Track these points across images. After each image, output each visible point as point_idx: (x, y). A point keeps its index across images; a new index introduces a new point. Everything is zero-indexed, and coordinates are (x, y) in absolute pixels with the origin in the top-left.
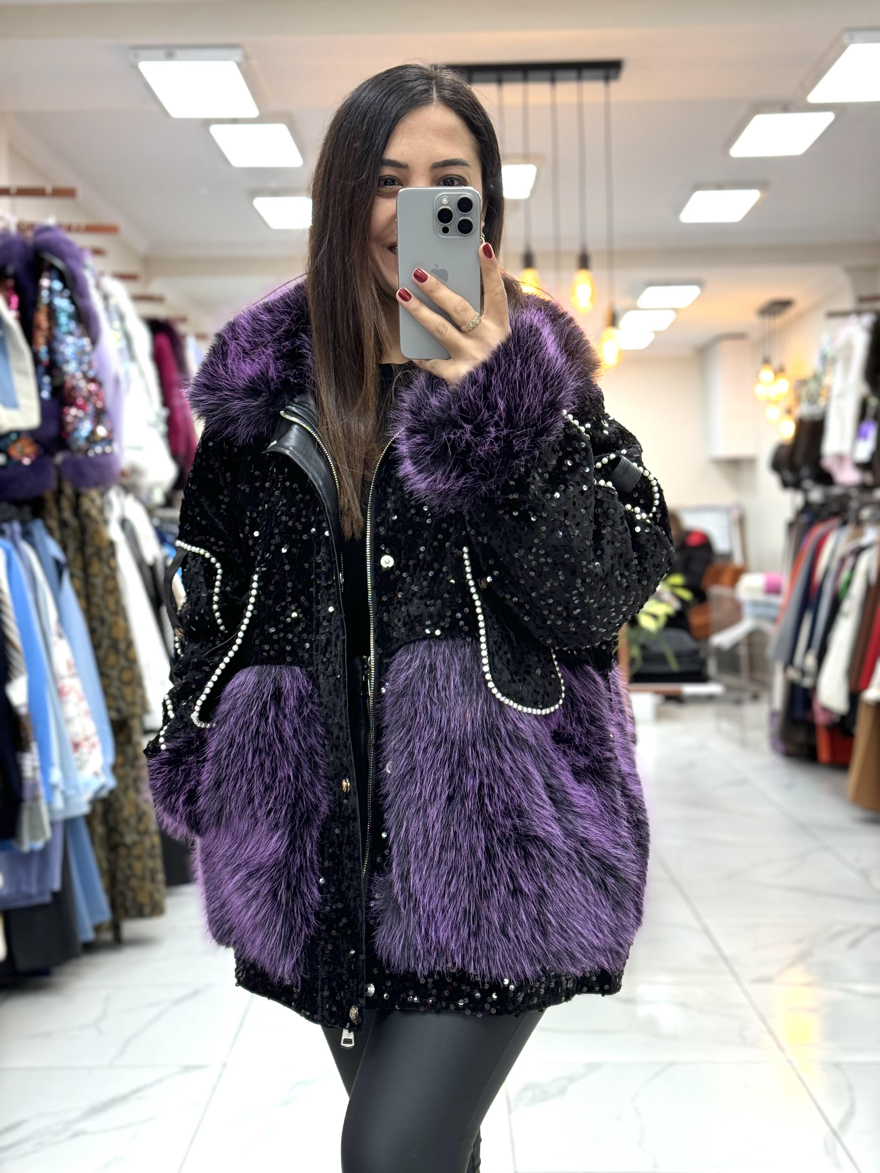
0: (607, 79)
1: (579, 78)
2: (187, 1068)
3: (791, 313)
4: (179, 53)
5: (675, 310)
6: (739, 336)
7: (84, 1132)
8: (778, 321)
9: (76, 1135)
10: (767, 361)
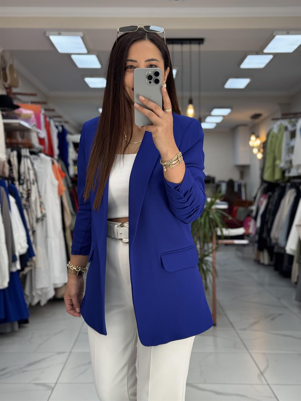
0: (199, 44)
1: (190, 43)
2: (59, 353)
3: (261, 118)
4: (62, 33)
5: (223, 116)
6: (245, 125)
7: (26, 371)
8: (257, 121)
9: (24, 372)
10: (253, 133)
